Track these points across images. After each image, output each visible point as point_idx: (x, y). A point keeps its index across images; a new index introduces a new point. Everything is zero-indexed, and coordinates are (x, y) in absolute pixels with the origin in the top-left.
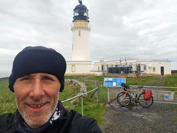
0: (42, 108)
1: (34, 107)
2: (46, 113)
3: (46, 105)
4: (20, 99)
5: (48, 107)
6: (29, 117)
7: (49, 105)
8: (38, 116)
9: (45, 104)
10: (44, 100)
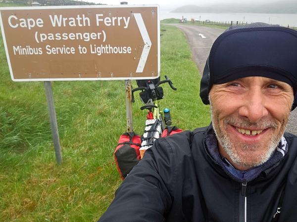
0: (259, 138)
1: (245, 133)
2: (266, 146)
3: (267, 131)
4: (221, 116)
5: (270, 136)
6: (234, 149)
7: (272, 132)
8: (251, 150)
9: (265, 130)
10: (265, 124)
